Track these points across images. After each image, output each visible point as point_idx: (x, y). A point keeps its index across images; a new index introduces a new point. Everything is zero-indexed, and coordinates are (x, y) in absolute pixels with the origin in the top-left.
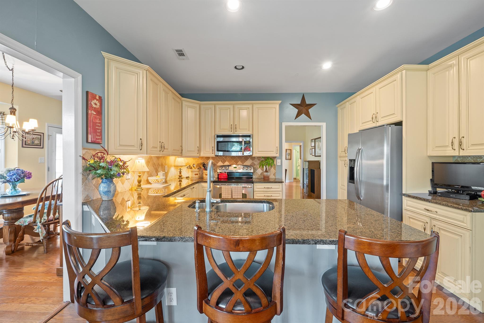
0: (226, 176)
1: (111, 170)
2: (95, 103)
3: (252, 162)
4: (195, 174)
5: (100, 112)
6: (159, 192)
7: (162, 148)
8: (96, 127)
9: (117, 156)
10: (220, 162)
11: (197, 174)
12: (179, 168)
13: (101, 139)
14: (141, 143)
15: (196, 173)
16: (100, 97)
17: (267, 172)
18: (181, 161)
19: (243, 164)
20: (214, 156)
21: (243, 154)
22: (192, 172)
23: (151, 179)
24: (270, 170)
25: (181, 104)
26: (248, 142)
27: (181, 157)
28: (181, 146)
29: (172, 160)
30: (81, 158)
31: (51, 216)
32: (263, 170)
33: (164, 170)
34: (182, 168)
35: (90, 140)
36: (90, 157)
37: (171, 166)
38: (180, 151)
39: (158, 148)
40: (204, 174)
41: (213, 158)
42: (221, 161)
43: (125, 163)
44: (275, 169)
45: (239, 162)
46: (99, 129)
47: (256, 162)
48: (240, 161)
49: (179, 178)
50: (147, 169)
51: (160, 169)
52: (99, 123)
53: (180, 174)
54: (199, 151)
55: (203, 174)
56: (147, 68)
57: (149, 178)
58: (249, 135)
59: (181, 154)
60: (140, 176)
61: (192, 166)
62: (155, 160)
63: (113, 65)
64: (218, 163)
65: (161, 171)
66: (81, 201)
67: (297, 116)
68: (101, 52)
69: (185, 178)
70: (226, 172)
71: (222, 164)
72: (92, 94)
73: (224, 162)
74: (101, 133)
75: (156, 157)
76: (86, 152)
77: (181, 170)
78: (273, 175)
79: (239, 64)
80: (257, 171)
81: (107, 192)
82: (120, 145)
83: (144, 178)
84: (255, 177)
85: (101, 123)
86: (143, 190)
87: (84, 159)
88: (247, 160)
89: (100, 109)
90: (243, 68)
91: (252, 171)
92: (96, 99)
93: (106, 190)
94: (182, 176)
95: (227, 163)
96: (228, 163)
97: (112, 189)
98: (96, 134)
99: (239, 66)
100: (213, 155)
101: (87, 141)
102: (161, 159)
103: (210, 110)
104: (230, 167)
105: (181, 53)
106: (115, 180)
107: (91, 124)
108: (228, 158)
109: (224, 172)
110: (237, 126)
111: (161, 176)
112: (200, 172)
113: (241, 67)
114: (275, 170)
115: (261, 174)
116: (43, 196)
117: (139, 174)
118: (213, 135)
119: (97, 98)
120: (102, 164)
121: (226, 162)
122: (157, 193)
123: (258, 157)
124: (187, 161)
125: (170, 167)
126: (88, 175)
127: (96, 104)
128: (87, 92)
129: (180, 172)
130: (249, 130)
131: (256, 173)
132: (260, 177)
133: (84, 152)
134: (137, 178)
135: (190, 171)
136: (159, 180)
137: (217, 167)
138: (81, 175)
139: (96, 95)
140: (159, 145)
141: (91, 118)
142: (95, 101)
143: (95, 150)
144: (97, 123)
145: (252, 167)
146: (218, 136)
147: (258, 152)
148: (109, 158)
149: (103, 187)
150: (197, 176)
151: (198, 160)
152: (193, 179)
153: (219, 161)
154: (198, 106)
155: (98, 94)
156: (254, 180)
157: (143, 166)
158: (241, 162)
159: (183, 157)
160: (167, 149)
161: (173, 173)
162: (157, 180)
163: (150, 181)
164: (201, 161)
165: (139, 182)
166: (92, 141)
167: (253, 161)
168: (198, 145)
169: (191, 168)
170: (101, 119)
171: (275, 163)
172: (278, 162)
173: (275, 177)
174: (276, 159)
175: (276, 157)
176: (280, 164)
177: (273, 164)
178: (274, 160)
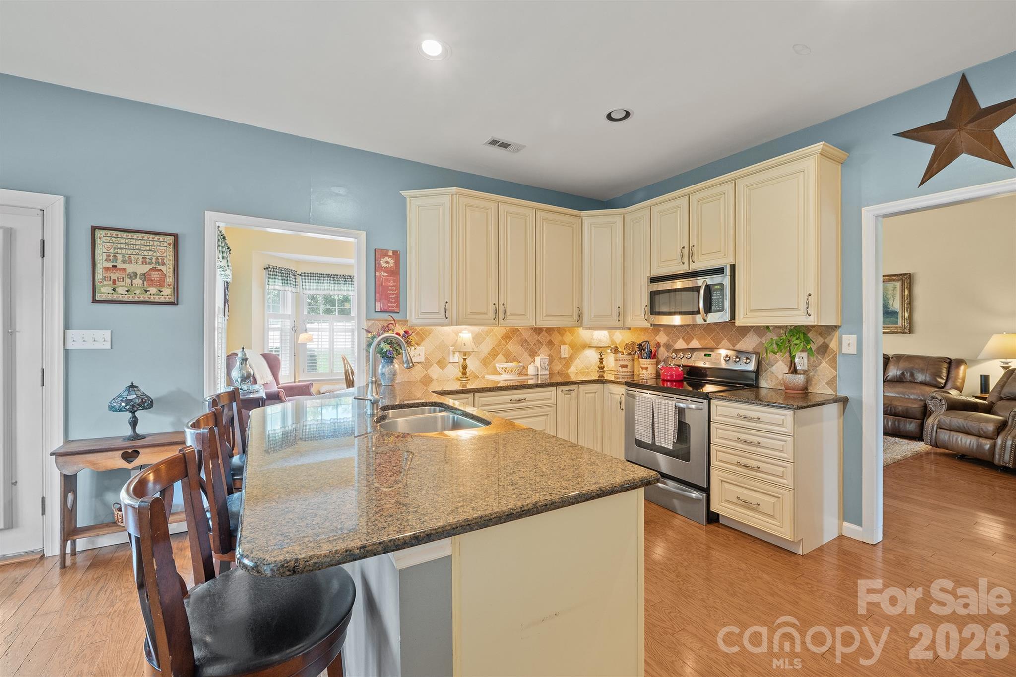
0: (675, 375)
3: (758, 342)
4: (623, 366)
5: (395, 272)
8: (389, 292)
11: (626, 366)
12: (599, 350)
13: (397, 306)
14: (447, 309)
15: (625, 363)
16: (395, 252)
19: (734, 347)
21: (705, 320)
22: (616, 360)
23: (500, 367)
24: (815, 365)
25: (578, 225)
26: (718, 287)
28: (580, 308)
30: (364, 331)
33: (556, 354)
34: (603, 351)
35: (378, 310)
37: (585, 346)
38: (576, 318)
39: (490, 314)
40: (640, 366)
44: (833, 363)
45: (723, 342)
46: (393, 294)
48: (725, 339)
49: (599, 372)
51: (543, 350)
52: (394, 286)
53: (601, 362)
54: (622, 315)
56: (455, 190)
58: (721, 267)
59: (578, 324)
60: (465, 359)
61: (619, 348)
63: (414, 204)
64: (675, 342)
67: (931, 171)
68: (400, 192)
70: (679, 366)
71: (683, 345)
72: (382, 250)
73: (688, 340)
74: (397, 298)
76: (373, 324)
77: (603, 355)
78: (827, 384)
79: (617, 107)
80: (774, 367)
82: (422, 313)
84: (768, 384)
85: (397, 286)
86: (469, 380)
87: (368, 331)
88: (744, 335)
89: (395, 268)
90: (627, 114)
91: (751, 367)
92: (388, 255)
94: (604, 367)
95: (695, 343)
96: (697, 342)
98: (389, 301)
99: (618, 111)
100: (647, 325)
101: (374, 310)
103: (642, 221)
104: (695, 353)
105: (502, 145)
108: (698, 331)
109: (674, 364)
110: (697, 250)
113: (624, 114)
114: (835, 368)
117: (464, 356)
119: (390, 253)
121: (693, 342)
123: (776, 327)
124: (607, 337)
127: (388, 263)
128: (375, 250)
129: (601, 359)
130: (725, 255)
131: (769, 374)
132: (781, 386)
133: (370, 324)
136: (510, 369)
138: (364, 351)
139: (388, 251)
140: (491, 309)
142: (387, 259)
143: (386, 321)
144: (390, 286)
146: (654, 280)
147: (752, 314)
150: (624, 369)
151: (639, 334)
152: (619, 376)
153: (679, 338)
155: (392, 248)
156: (763, 392)
157: (464, 344)
158: (729, 340)
160: (523, 315)
162: (506, 368)
163: (498, 370)
165: (465, 368)
166: (381, 309)
167: (760, 340)
168: (620, 304)
169: (618, 352)
170: (397, 281)
171: (833, 345)
172: (848, 343)
173: (836, 391)
174: (837, 334)
175: (836, 328)
176: (853, 350)
177: (824, 349)
178: (831, 337)
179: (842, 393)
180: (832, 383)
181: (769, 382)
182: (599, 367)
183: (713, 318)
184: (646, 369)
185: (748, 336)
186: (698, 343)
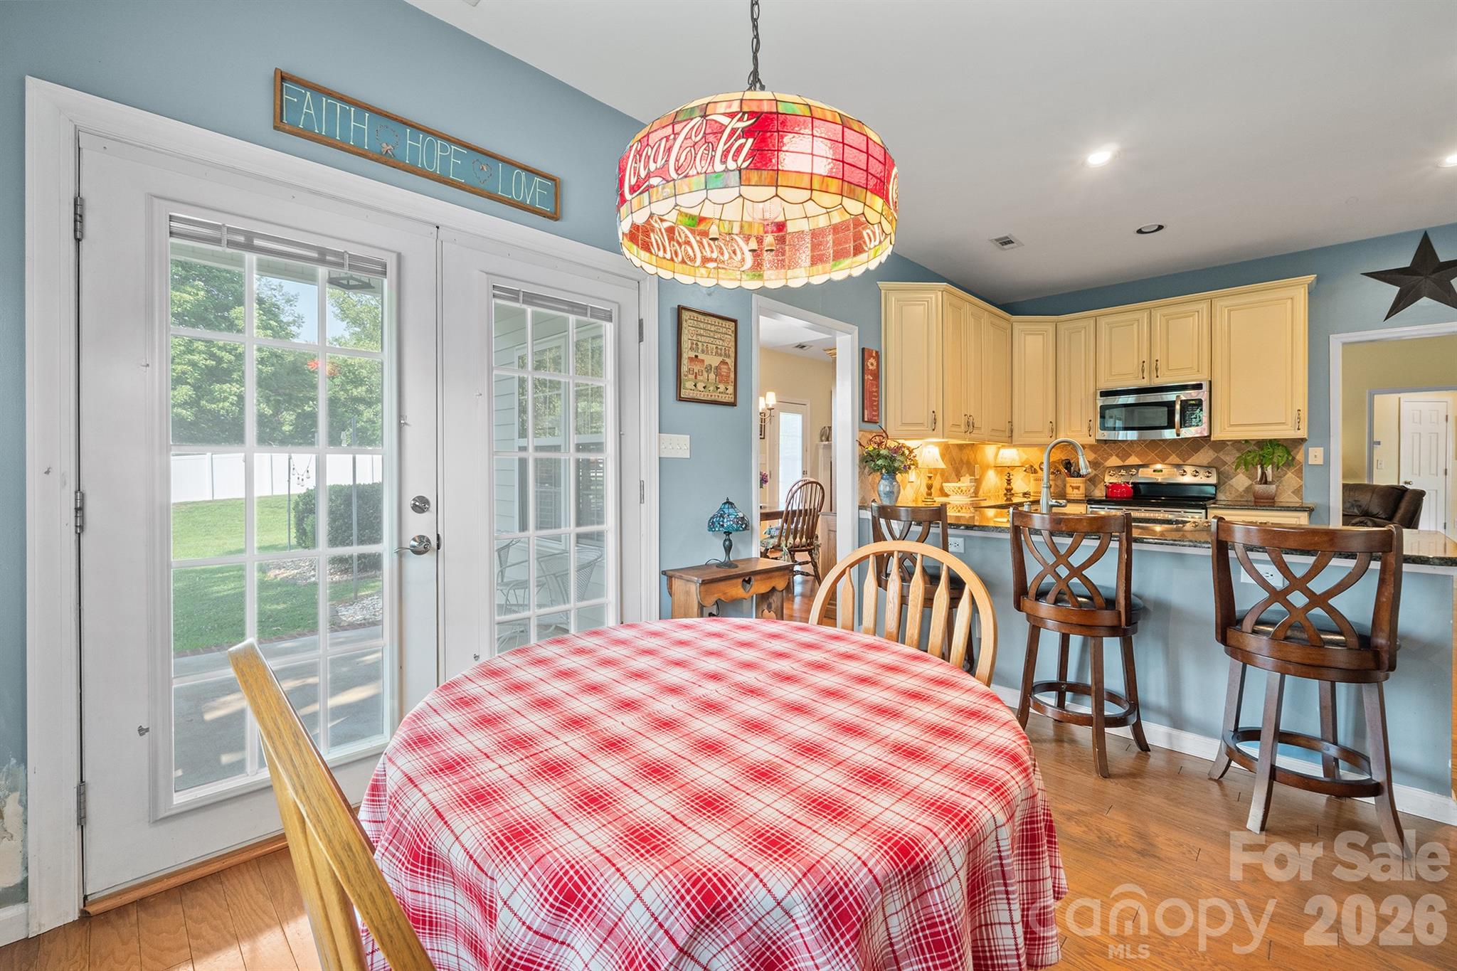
0: (1127, 491)
1: (895, 460)
2: (871, 366)
5: (876, 375)
6: (964, 510)
7: (970, 425)
8: (873, 398)
9: (901, 441)
10: (1114, 457)
12: (1007, 472)
13: (878, 416)
14: (935, 419)
16: (877, 352)
17: (1266, 483)
18: (1010, 455)
19: (1184, 462)
20: (1094, 442)
21: (1178, 435)
22: (1037, 480)
23: (948, 487)
24: (1281, 477)
25: (1009, 331)
26: (1193, 402)
27: (1009, 447)
28: (1011, 422)
29: (989, 452)
31: (798, 540)
32: (1252, 477)
33: (973, 474)
34: (1011, 472)
35: (866, 420)
36: (866, 442)
37: (988, 467)
38: (1008, 434)
39: (963, 427)
40: (1068, 485)
41: (1092, 447)
42: (1117, 456)
43: (911, 452)
44: (1299, 473)
45: (1171, 458)
46: (875, 401)
47: (1230, 458)
48: (1173, 454)
49: (1005, 495)
50: (942, 465)
51: (964, 470)
52: (876, 392)
53: (1009, 484)
54: (1054, 430)
55: (1065, 486)
56: (945, 286)
57: (944, 484)
58: (1199, 383)
59: (1008, 437)
60: (930, 478)
61: (1037, 467)
62: (955, 452)
63: (893, 298)
64: (1106, 459)
65: (967, 475)
66: (857, 504)
67: (1395, 309)
69: (1021, 495)
70: (1128, 483)
71: (1119, 463)
72: (869, 350)
73: (1124, 456)
74: (877, 406)
75: (957, 445)
76: (863, 435)
77: (1011, 477)
78: (1293, 492)
79: (1151, 222)
80: (1234, 480)
81: (890, 494)
82: (903, 424)
83: (936, 483)
84: (1227, 498)
85: (877, 392)
87: (860, 444)
88: (1197, 450)
89: (877, 369)
90: (1161, 228)
91: (1213, 481)
92: (872, 356)
93: (888, 489)
94: (1012, 489)
95: (1133, 460)
97: (895, 490)
98: (873, 408)
99: (1150, 226)
100: (1092, 441)
101: (863, 420)
102: (967, 451)
103: (1083, 332)
104: (1141, 470)
105: (1006, 242)
106: (899, 476)
107: (867, 396)
108: (1137, 447)
109: (1123, 482)
110: (1161, 365)
111: (966, 482)
112: (1059, 482)
113: (1156, 228)
114: (1301, 478)
115: (1248, 489)
116: (790, 509)
117: (929, 472)
118: (1092, 390)
119: (874, 354)
120: (883, 452)
121: (1130, 458)
122: (959, 511)
124: (1024, 457)
125: (985, 468)
126: (864, 468)
127: (872, 364)
128: (863, 349)
129: (1009, 480)
130: (1198, 372)
131: (1227, 486)
132: (1242, 496)
133: (861, 436)
134: (925, 482)
135: (1032, 479)
136: (964, 489)
137: (1105, 471)
138: (858, 467)
139: (873, 351)
140: (963, 420)
141: (867, 386)
142: (872, 360)
143: (871, 432)
144: (874, 392)
145: (1214, 470)
146: (1105, 394)
147: (1231, 429)
148: (892, 444)
149: (884, 486)
151: (1052, 451)
153: (1112, 455)
154: (1051, 328)
155: (874, 348)
157: (936, 460)
158: (1178, 455)
159: (1015, 446)
160: (979, 428)
161: (992, 480)
162: (959, 488)
163: (946, 490)
164: (1058, 455)
165: (930, 487)
166: (868, 418)
167: (1215, 454)
168: (1051, 418)
169: (1035, 472)
170: (878, 386)
171: (1299, 457)
172: (1315, 455)
173: (1302, 499)
174: (1303, 447)
175: (1303, 440)
176: (1320, 461)
177: (1290, 463)
178: (1297, 450)
179: (1309, 501)
180: (1298, 492)
181: (1228, 494)
182: (1007, 490)
183: (1188, 433)
184: (1078, 488)
185: (1202, 451)
186: (1137, 460)
